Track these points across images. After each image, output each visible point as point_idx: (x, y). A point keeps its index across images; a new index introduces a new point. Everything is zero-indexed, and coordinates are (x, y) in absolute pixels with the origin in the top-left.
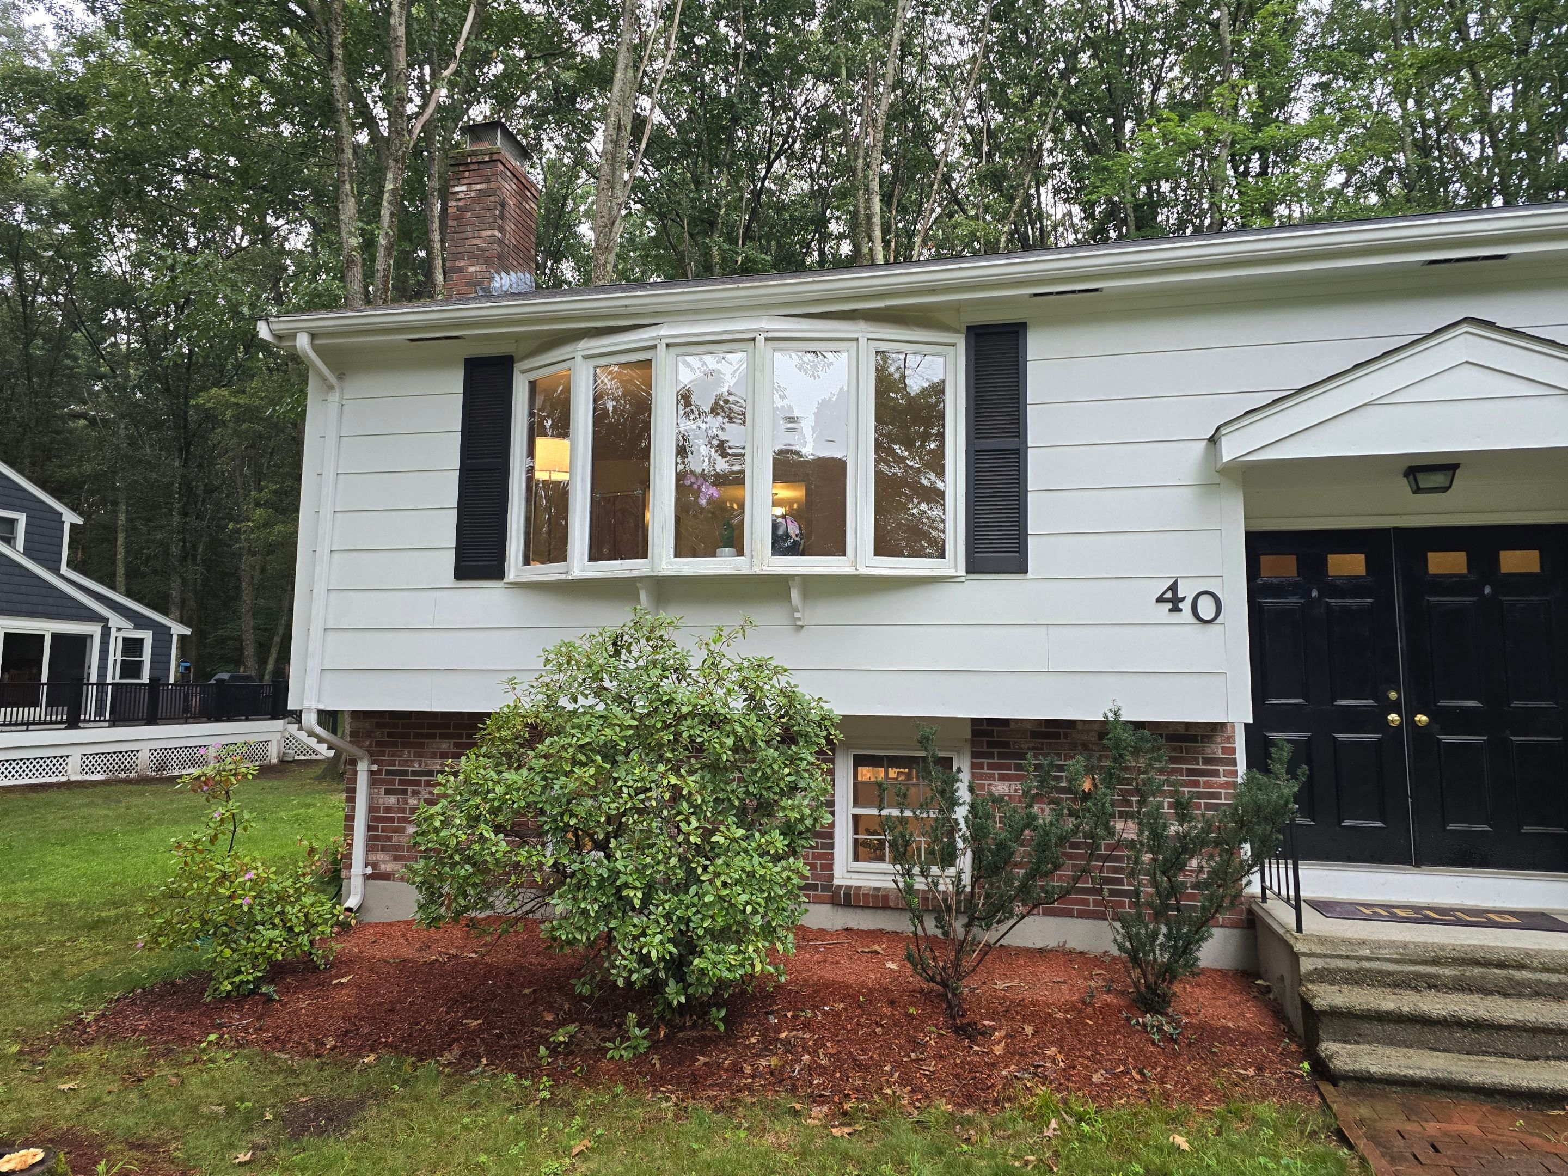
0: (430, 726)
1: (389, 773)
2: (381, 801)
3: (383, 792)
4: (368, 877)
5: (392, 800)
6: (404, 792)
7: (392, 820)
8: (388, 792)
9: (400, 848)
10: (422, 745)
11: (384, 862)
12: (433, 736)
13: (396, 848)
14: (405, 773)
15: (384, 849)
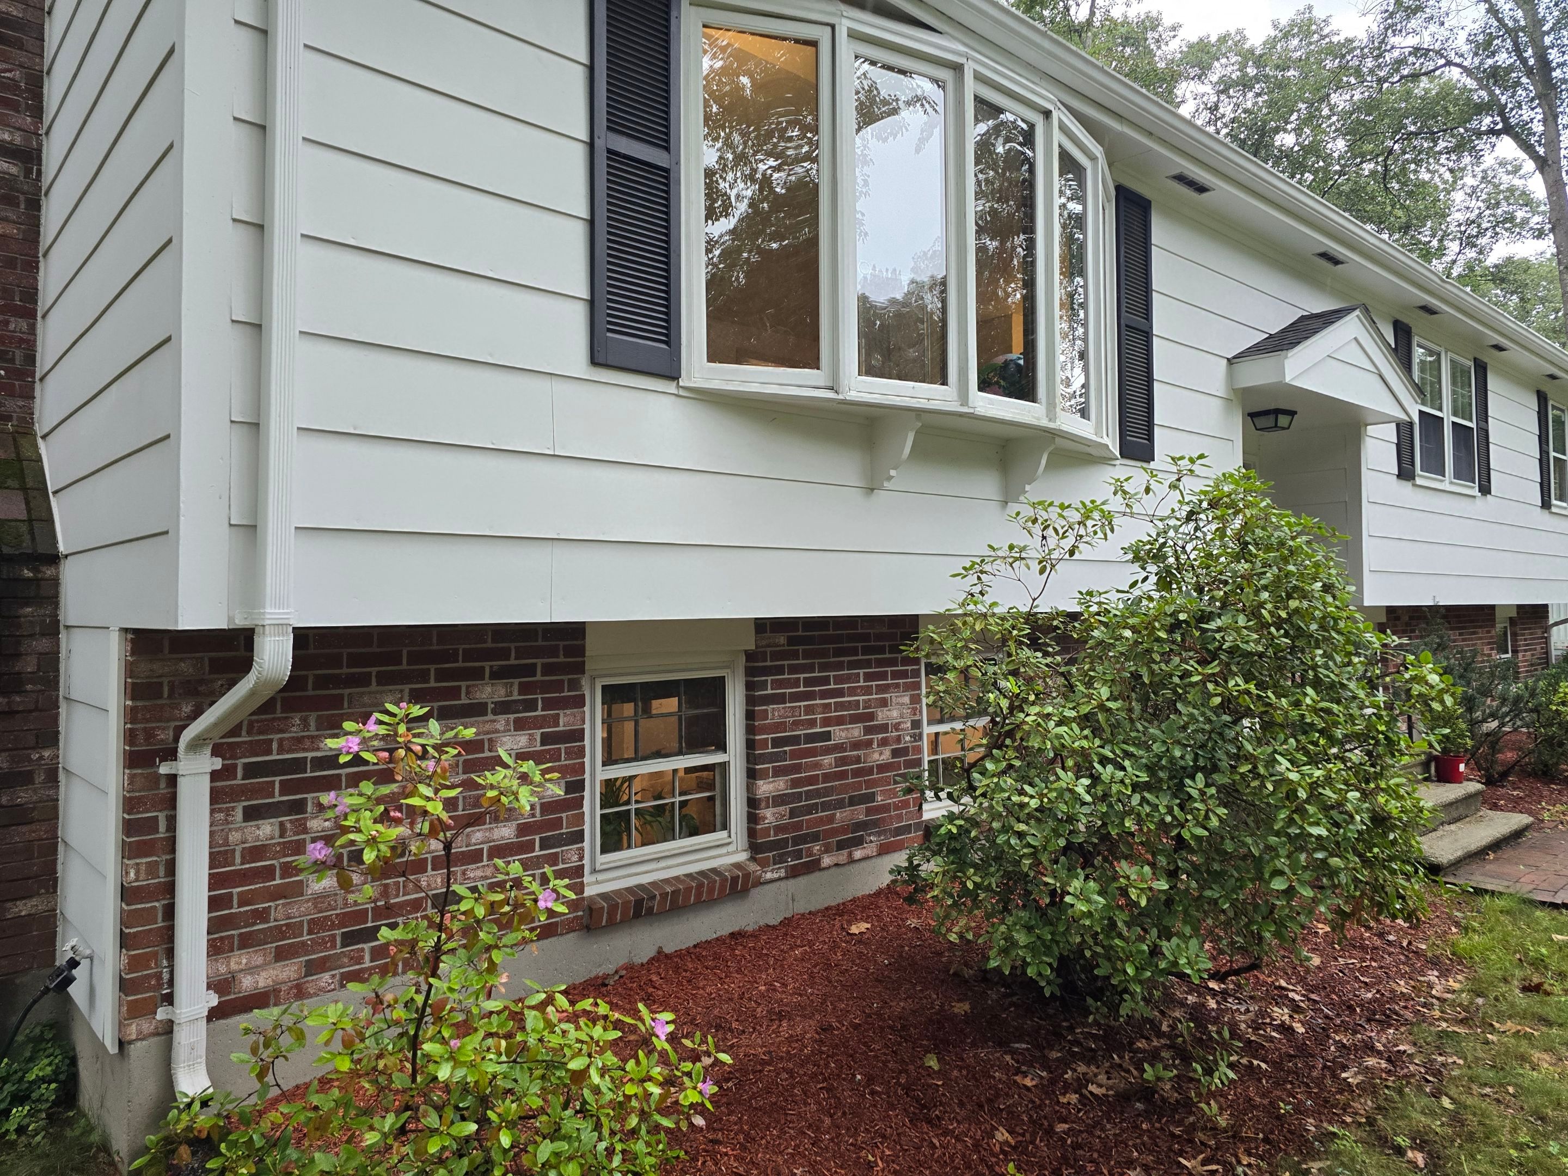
0: (355, 660)
1: (251, 770)
2: (234, 837)
3: (239, 814)
4: (214, 1015)
5: (266, 830)
6: (299, 807)
7: (268, 873)
8: (252, 814)
9: (293, 929)
10: (337, 702)
11: (251, 970)
12: (363, 681)
13: (280, 932)
14: (298, 765)
15: (246, 942)
